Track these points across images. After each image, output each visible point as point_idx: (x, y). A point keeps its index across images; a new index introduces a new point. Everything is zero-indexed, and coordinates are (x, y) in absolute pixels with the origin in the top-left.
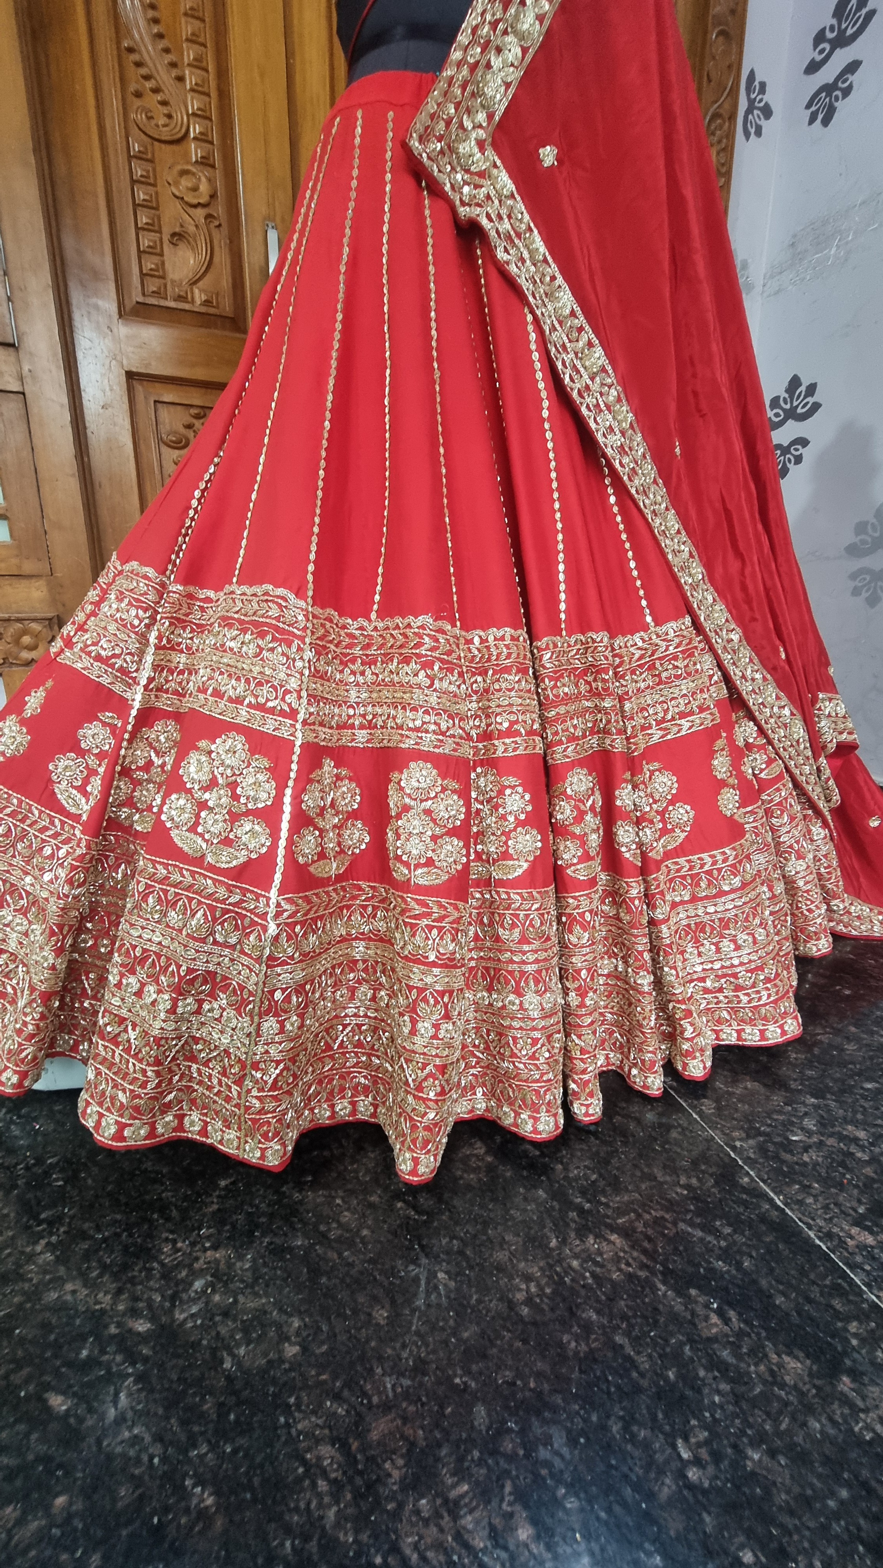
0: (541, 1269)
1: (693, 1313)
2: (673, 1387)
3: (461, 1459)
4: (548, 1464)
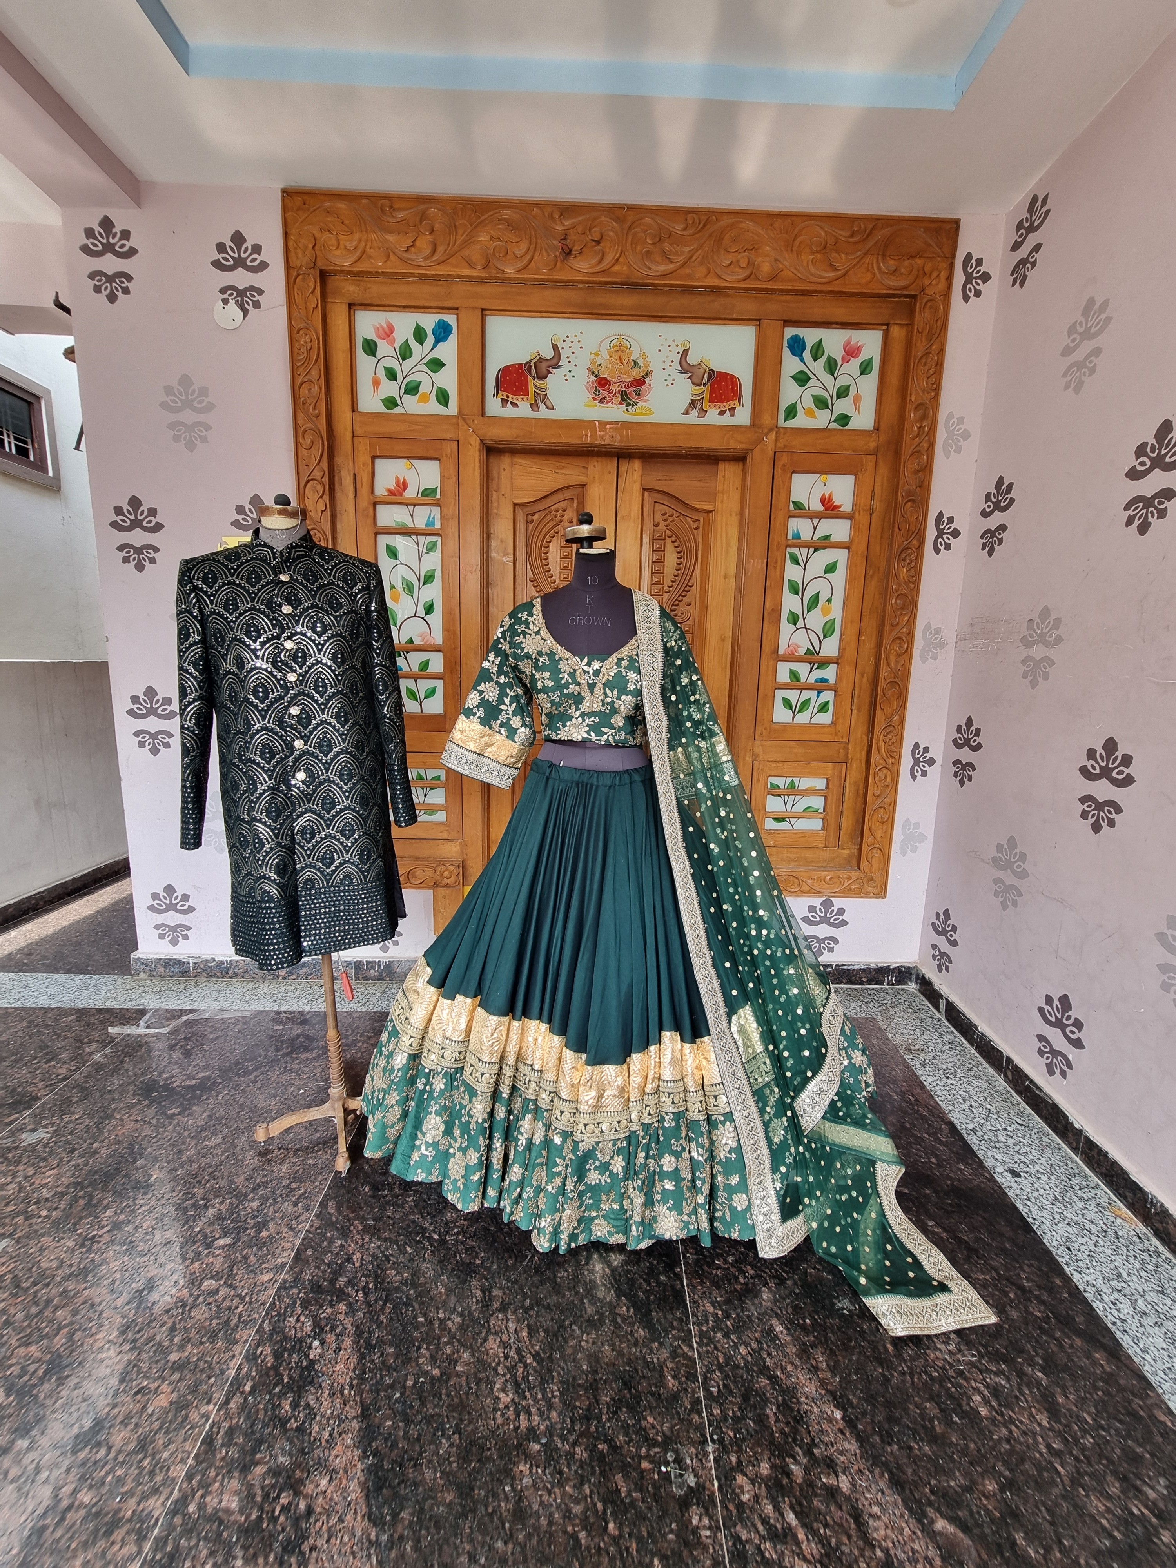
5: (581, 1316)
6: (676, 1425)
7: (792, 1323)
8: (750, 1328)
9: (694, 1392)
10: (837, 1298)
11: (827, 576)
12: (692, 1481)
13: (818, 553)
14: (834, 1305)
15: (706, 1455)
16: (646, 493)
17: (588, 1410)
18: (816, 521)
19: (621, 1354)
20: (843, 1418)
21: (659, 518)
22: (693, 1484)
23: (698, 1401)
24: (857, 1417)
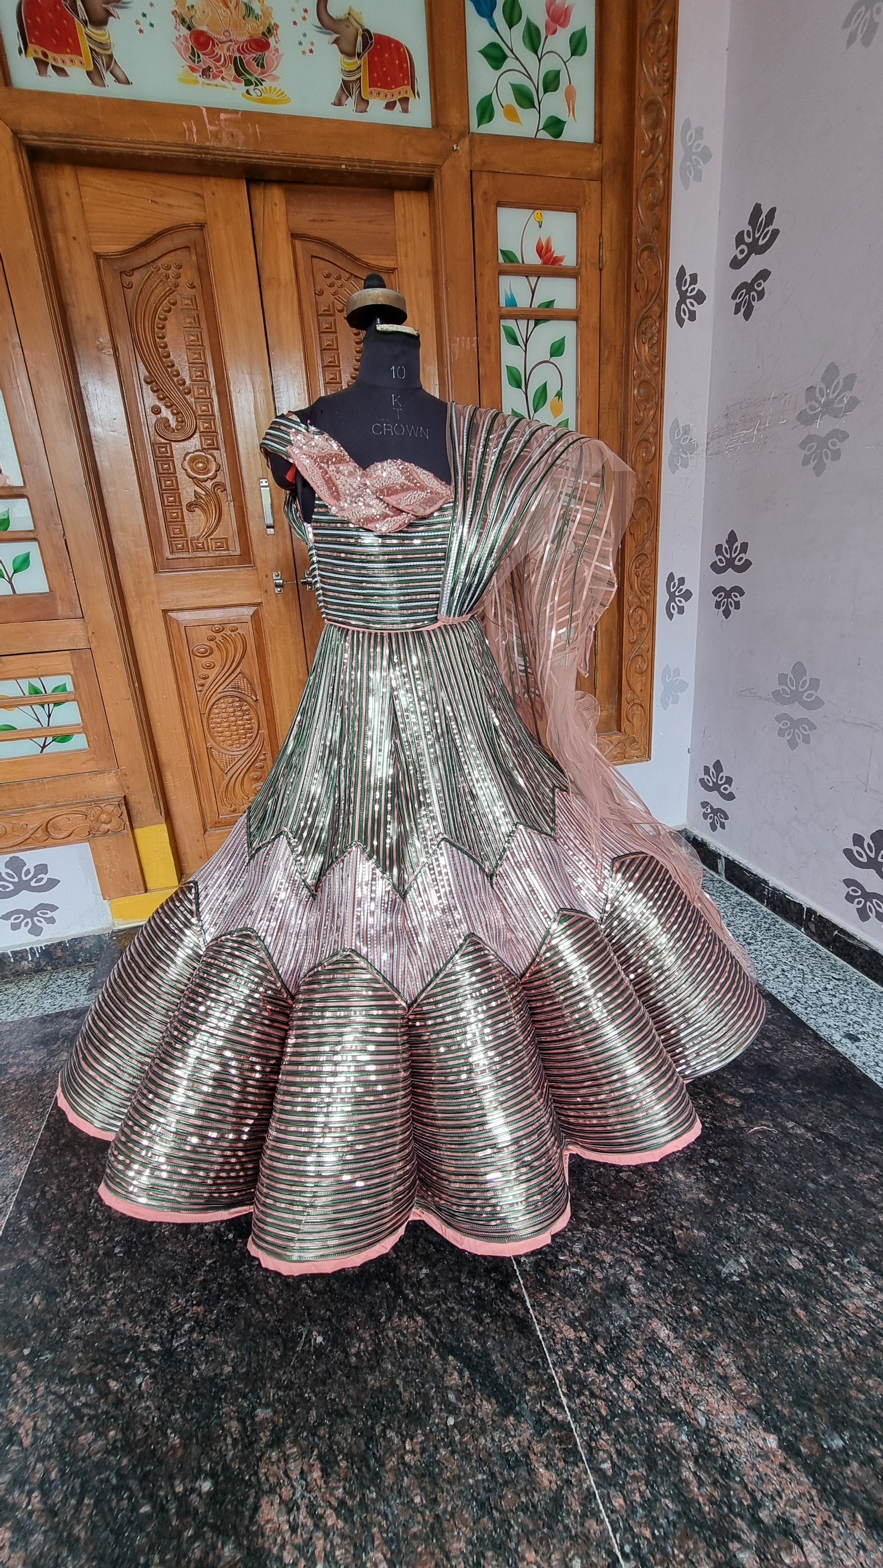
0: (371, 1335)
1: (445, 1371)
2: (416, 1411)
3: (298, 1436)
4: (338, 1443)
7: (677, 1319)
8: (627, 1346)
9: (580, 1481)
10: (720, 1262)
11: (553, 360)
13: (542, 326)
14: (718, 1273)
16: (298, 243)
18: (533, 280)
20: (780, 1447)
21: (321, 282)
23: (589, 1496)
24: (795, 1436)
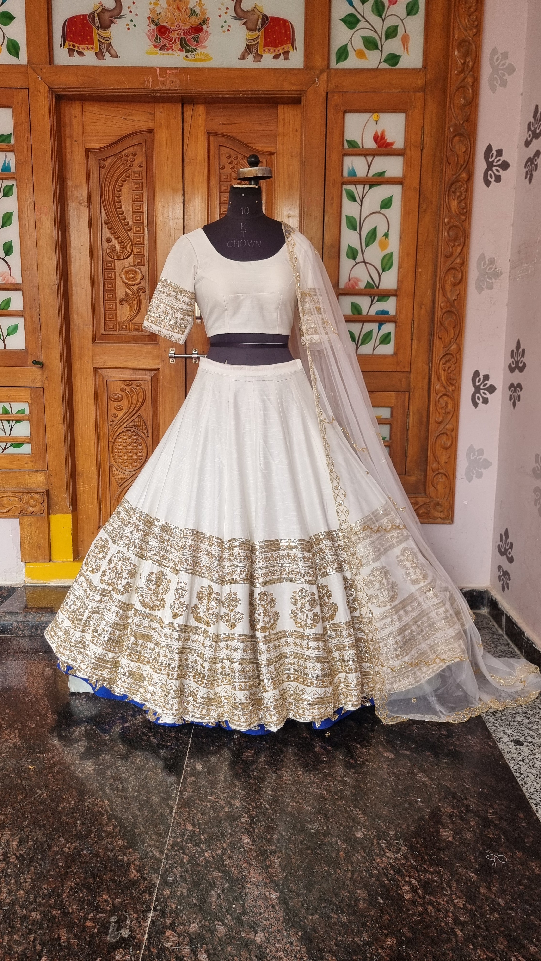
2: (81, 835)
3: (13, 828)
4: (32, 836)
5: (72, 832)
6: (126, 900)
7: (260, 838)
9: (151, 880)
10: (309, 822)
11: (383, 211)
12: (125, 933)
13: (375, 189)
14: (303, 826)
15: (145, 918)
16: (211, 138)
17: (53, 890)
18: (370, 159)
19: (97, 856)
20: (277, 898)
21: (224, 161)
22: (126, 936)
23: (152, 886)
24: (291, 897)
